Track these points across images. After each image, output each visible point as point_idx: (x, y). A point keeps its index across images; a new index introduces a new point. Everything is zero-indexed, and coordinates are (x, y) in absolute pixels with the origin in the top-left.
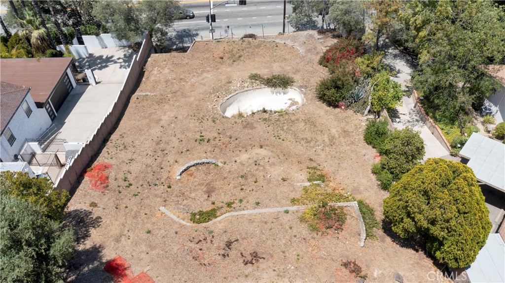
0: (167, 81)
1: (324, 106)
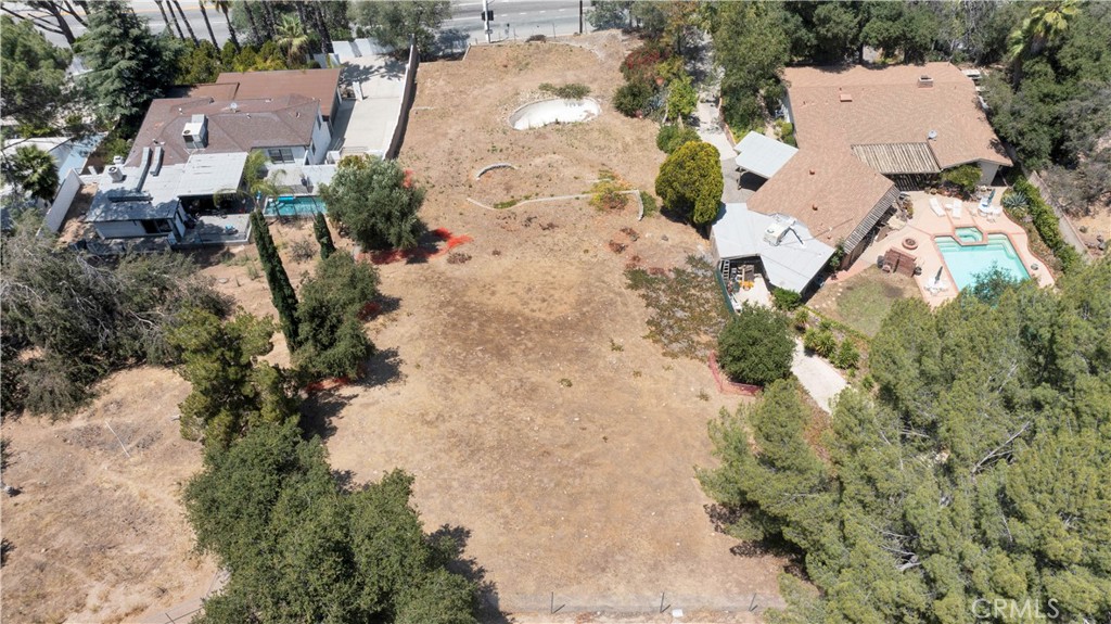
0: (444, 94)
1: (622, 117)
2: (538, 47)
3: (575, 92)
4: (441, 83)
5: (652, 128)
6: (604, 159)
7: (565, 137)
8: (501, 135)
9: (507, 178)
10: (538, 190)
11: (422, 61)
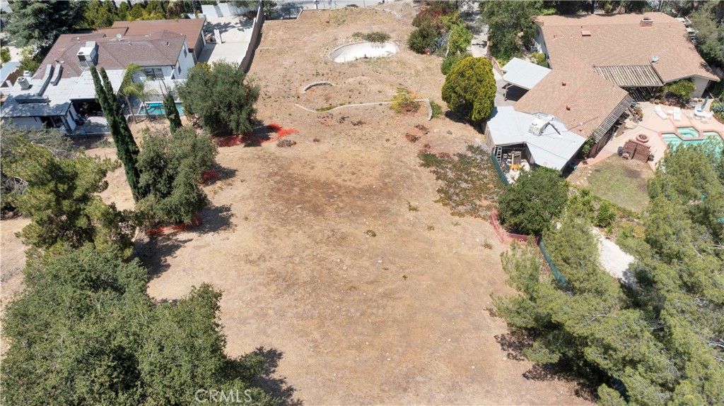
0: (282, 40)
1: (414, 54)
2: (352, 10)
3: (380, 38)
4: (280, 33)
5: (437, 61)
6: (401, 81)
7: (371, 66)
8: (323, 64)
9: (327, 92)
10: (350, 100)
11: (267, 19)
